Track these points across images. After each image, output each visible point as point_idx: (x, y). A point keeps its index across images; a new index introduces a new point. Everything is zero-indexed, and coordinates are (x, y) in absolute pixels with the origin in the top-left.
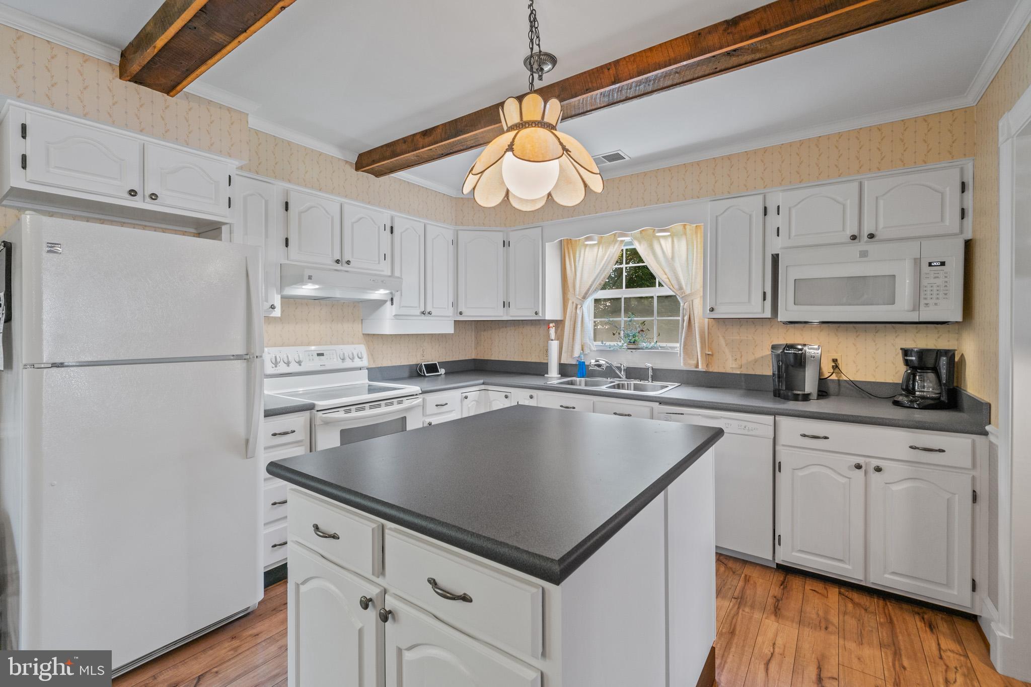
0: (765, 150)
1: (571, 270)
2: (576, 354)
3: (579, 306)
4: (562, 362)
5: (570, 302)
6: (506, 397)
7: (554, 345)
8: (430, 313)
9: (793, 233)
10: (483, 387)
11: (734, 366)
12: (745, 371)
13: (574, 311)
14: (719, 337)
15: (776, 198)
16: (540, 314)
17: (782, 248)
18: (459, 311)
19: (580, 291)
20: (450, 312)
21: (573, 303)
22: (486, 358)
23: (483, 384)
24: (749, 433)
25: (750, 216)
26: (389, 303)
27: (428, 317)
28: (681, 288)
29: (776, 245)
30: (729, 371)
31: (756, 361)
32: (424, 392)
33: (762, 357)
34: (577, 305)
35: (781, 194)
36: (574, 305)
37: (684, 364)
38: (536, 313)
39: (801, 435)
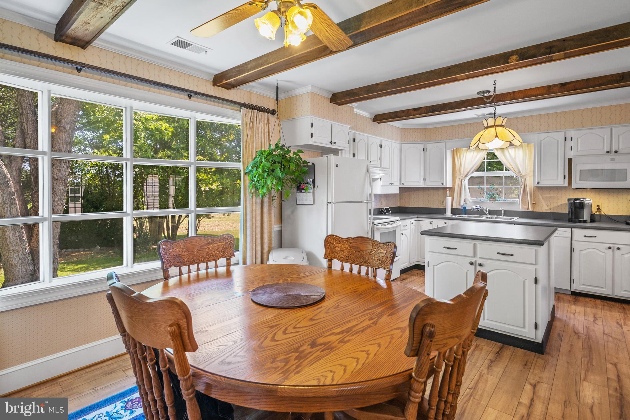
0: (566, 112)
1: (458, 163)
2: (462, 203)
3: (463, 180)
4: (453, 208)
5: (457, 179)
6: (431, 223)
7: (449, 199)
8: (392, 184)
9: (579, 149)
10: (417, 219)
11: (547, 209)
12: (552, 211)
13: (460, 183)
14: (539, 195)
15: (571, 133)
16: (444, 184)
17: (573, 156)
18: (402, 182)
19: (463, 173)
20: (398, 183)
21: (459, 179)
22: (406, 206)
23: (417, 217)
24: (560, 236)
25: (558, 141)
26: (380, 179)
27: (392, 186)
28: (520, 172)
29: (571, 154)
30: (544, 211)
31: (558, 206)
32: (401, 220)
33: (561, 205)
34: (462, 180)
35: (573, 132)
36: (460, 180)
37: (522, 208)
38: (442, 184)
39: (584, 236)
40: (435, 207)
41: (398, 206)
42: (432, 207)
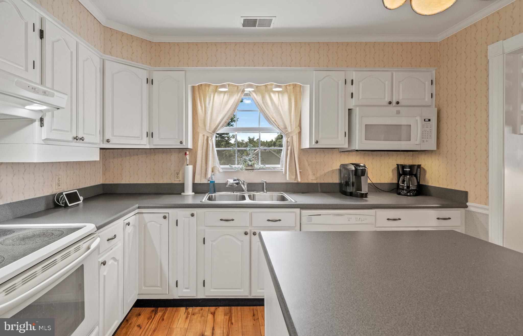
0: (348, 44)
1: (202, 110)
2: (209, 175)
3: (210, 138)
4: (195, 182)
5: (201, 136)
6: (165, 217)
7: (189, 169)
8: (82, 139)
9: (361, 98)
10: (137, 211)
11: (313, 178)
12: (319, 181)
13: (205, 142)
14: (304, 160)
15: (353, 75)
16: (184, 144)
17: (354, 106)
18: (107, 138)
19: (210, 127)
20: (97, 139)
21: (204, 135)
22: (119, 183)
23: (139, 208)
25: (338, 84)
28: (285, 128)
29: (352, 103)
30: (310, 181)
31: (325, 175)
32: (99, 228)
33: (328, 172)
34: (208, 138)
35: (354, 72)
36: (206, 137)
38: (181, 143)
39: (387, 219)
40: (165, 182)
41: (101, 182)
42: (161, 182)
